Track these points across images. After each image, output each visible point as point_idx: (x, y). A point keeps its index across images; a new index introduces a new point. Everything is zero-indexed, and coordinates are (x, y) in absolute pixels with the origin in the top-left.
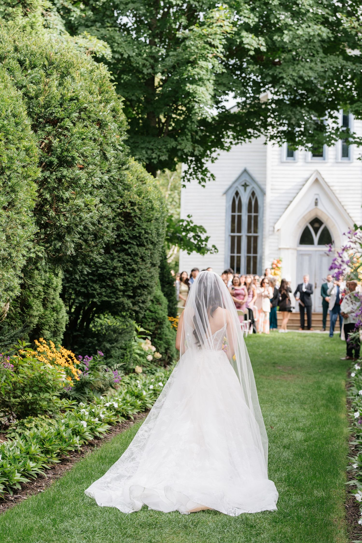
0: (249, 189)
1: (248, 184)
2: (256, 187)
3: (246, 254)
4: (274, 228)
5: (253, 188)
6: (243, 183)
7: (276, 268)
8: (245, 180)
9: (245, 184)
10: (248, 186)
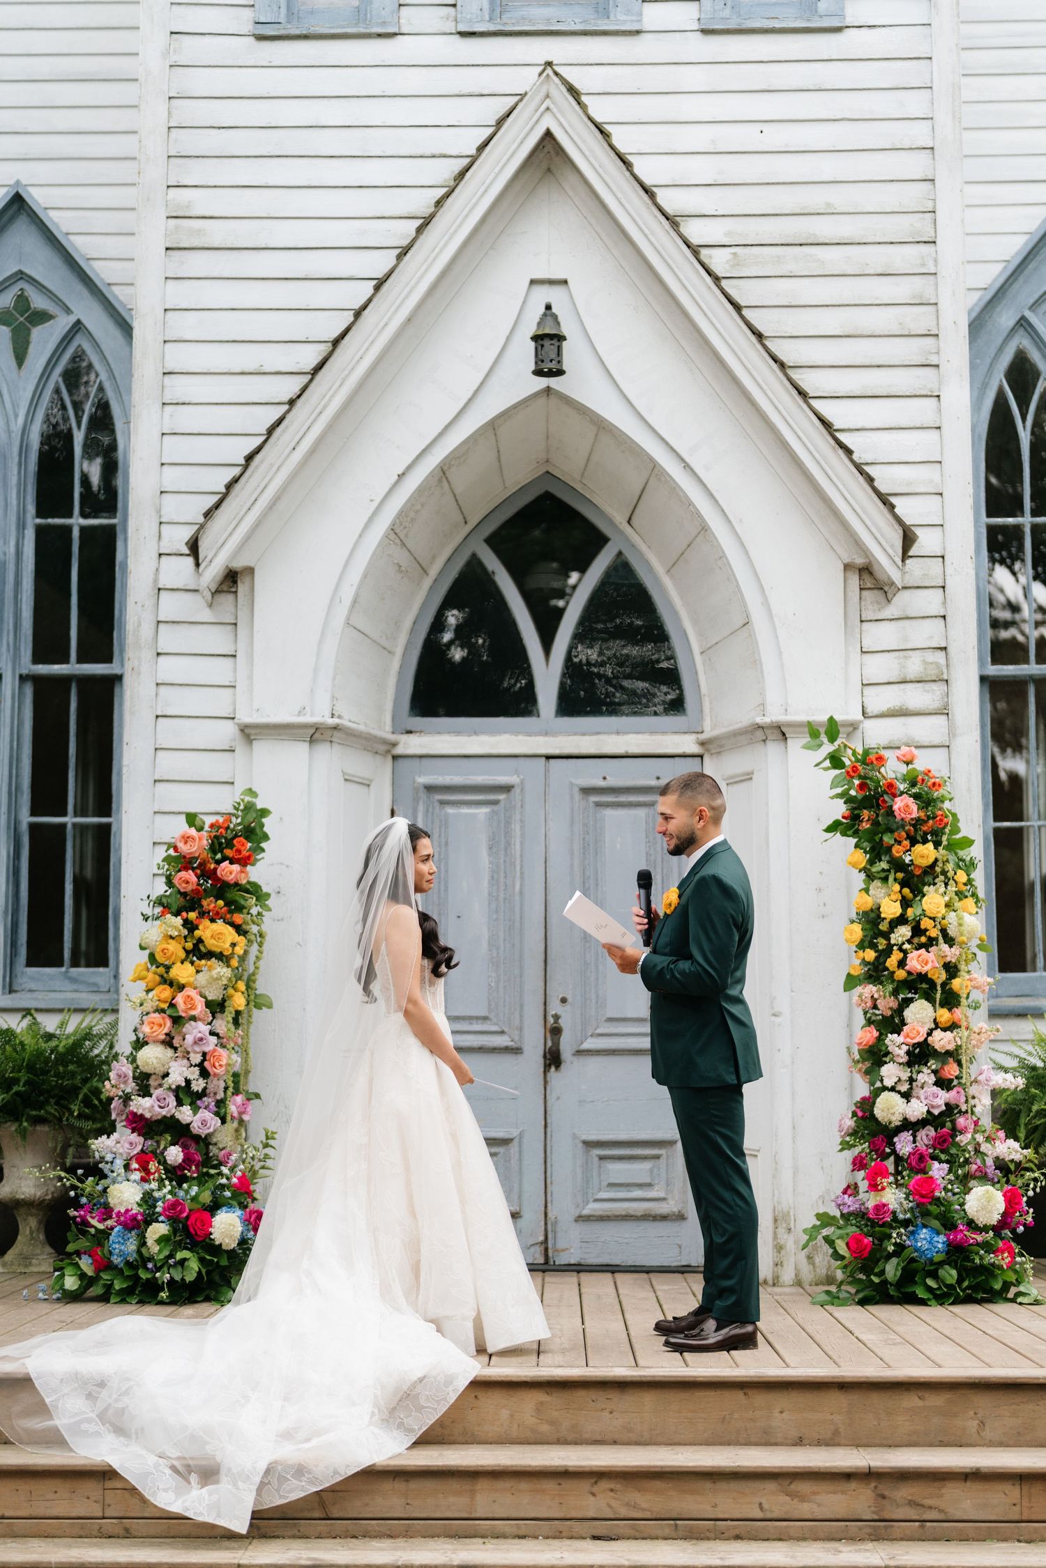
0: (44, 340)
1: (38, 302)
2: (96, 320)
3: (26, 818)
4: (194, 547)
5: (78, 326)
6: (5, 301)
7: (209, 903)
8: (20, 276)
9: (22, 299)
10: (41, 317)
